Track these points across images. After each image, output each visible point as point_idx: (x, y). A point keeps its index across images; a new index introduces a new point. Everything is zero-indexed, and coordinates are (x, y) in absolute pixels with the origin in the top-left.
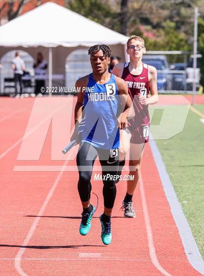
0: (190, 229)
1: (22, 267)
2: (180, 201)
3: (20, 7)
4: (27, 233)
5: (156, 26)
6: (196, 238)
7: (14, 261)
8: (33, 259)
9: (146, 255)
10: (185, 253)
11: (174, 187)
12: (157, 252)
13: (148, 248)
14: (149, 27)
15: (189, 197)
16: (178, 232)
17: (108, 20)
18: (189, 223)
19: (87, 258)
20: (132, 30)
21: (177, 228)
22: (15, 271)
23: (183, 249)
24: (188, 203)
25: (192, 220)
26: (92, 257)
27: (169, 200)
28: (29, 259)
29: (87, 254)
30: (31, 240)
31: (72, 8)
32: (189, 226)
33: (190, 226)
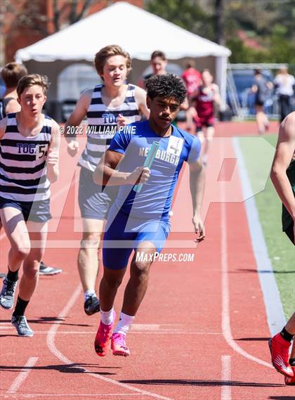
0: (279, 292)
1: (56, 343)
2: (271, 257)
3: (84, 8)
4: (68, 299)
5: (262, 33)
6: (284, 305)
7: (46, 335)
8: (72, 332)
9: (217, 327)
10: (267, 324)
11: (267, 239)
12: (231, 323)
13: (221, 317)
14: (251, 34)
15: (283, 252)
16: (262, 296)
17: (198, 25)
18: (279, 286)
19: (141, 331)
20: (229, 38)
21: (261, 292)
22: (46, 348)
23: (266, 318)
24: (280, 260)
25: (281, 282)
26: (148, 329)
27: (256, 256)
28: (66, 333)
29: (142, 325)
30: (71, 309)
31: (152, 10)
32: (277, 289)
33: (279, 290)
